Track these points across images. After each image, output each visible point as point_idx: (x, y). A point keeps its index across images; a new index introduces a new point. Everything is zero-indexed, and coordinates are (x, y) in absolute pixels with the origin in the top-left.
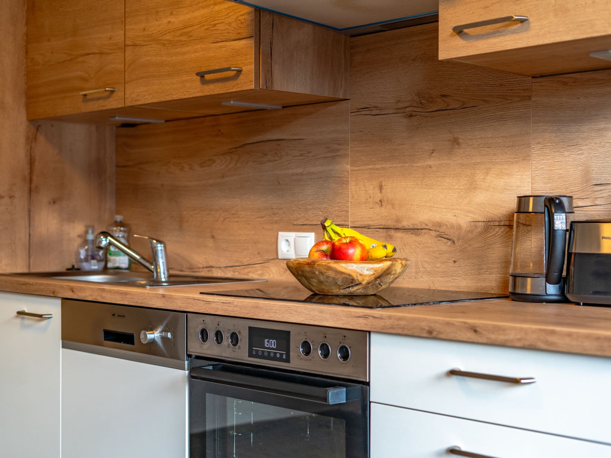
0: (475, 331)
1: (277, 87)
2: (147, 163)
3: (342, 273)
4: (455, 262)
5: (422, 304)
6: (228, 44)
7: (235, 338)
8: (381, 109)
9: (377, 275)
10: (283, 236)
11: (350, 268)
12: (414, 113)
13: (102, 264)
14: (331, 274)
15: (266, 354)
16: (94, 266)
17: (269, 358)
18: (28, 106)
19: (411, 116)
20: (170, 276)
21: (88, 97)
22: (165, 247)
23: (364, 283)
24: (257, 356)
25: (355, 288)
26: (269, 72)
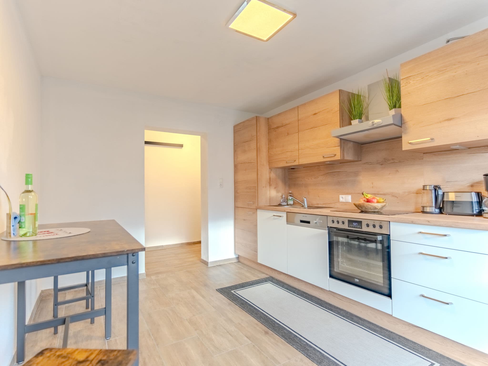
0: (429, 222)
1: (345, 159)
2: (298, 178)
3: (373, 206)
4: (398, 203)
5: (400, 214)
6: (332, 148)
7: (343, 223)
8: (372, 163)
9: (382, 207)
10: (341, 196)
11: (375, 205)
12: (383, 164)
13: (287, 203)
14: (369, 206)
15: (354, 227)
16: (285, 204)
17: (355, 227)
18: (269, 165)
19: (382, 164)
20: (308, 206)
21: (287, 162)
22: (306, 199)
23: (378, 209)
24: (351, 227)
25: (376, 210)
26: (343, 155)
